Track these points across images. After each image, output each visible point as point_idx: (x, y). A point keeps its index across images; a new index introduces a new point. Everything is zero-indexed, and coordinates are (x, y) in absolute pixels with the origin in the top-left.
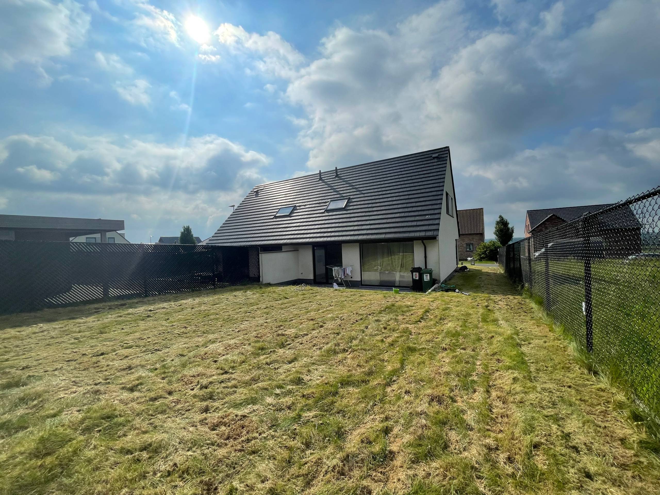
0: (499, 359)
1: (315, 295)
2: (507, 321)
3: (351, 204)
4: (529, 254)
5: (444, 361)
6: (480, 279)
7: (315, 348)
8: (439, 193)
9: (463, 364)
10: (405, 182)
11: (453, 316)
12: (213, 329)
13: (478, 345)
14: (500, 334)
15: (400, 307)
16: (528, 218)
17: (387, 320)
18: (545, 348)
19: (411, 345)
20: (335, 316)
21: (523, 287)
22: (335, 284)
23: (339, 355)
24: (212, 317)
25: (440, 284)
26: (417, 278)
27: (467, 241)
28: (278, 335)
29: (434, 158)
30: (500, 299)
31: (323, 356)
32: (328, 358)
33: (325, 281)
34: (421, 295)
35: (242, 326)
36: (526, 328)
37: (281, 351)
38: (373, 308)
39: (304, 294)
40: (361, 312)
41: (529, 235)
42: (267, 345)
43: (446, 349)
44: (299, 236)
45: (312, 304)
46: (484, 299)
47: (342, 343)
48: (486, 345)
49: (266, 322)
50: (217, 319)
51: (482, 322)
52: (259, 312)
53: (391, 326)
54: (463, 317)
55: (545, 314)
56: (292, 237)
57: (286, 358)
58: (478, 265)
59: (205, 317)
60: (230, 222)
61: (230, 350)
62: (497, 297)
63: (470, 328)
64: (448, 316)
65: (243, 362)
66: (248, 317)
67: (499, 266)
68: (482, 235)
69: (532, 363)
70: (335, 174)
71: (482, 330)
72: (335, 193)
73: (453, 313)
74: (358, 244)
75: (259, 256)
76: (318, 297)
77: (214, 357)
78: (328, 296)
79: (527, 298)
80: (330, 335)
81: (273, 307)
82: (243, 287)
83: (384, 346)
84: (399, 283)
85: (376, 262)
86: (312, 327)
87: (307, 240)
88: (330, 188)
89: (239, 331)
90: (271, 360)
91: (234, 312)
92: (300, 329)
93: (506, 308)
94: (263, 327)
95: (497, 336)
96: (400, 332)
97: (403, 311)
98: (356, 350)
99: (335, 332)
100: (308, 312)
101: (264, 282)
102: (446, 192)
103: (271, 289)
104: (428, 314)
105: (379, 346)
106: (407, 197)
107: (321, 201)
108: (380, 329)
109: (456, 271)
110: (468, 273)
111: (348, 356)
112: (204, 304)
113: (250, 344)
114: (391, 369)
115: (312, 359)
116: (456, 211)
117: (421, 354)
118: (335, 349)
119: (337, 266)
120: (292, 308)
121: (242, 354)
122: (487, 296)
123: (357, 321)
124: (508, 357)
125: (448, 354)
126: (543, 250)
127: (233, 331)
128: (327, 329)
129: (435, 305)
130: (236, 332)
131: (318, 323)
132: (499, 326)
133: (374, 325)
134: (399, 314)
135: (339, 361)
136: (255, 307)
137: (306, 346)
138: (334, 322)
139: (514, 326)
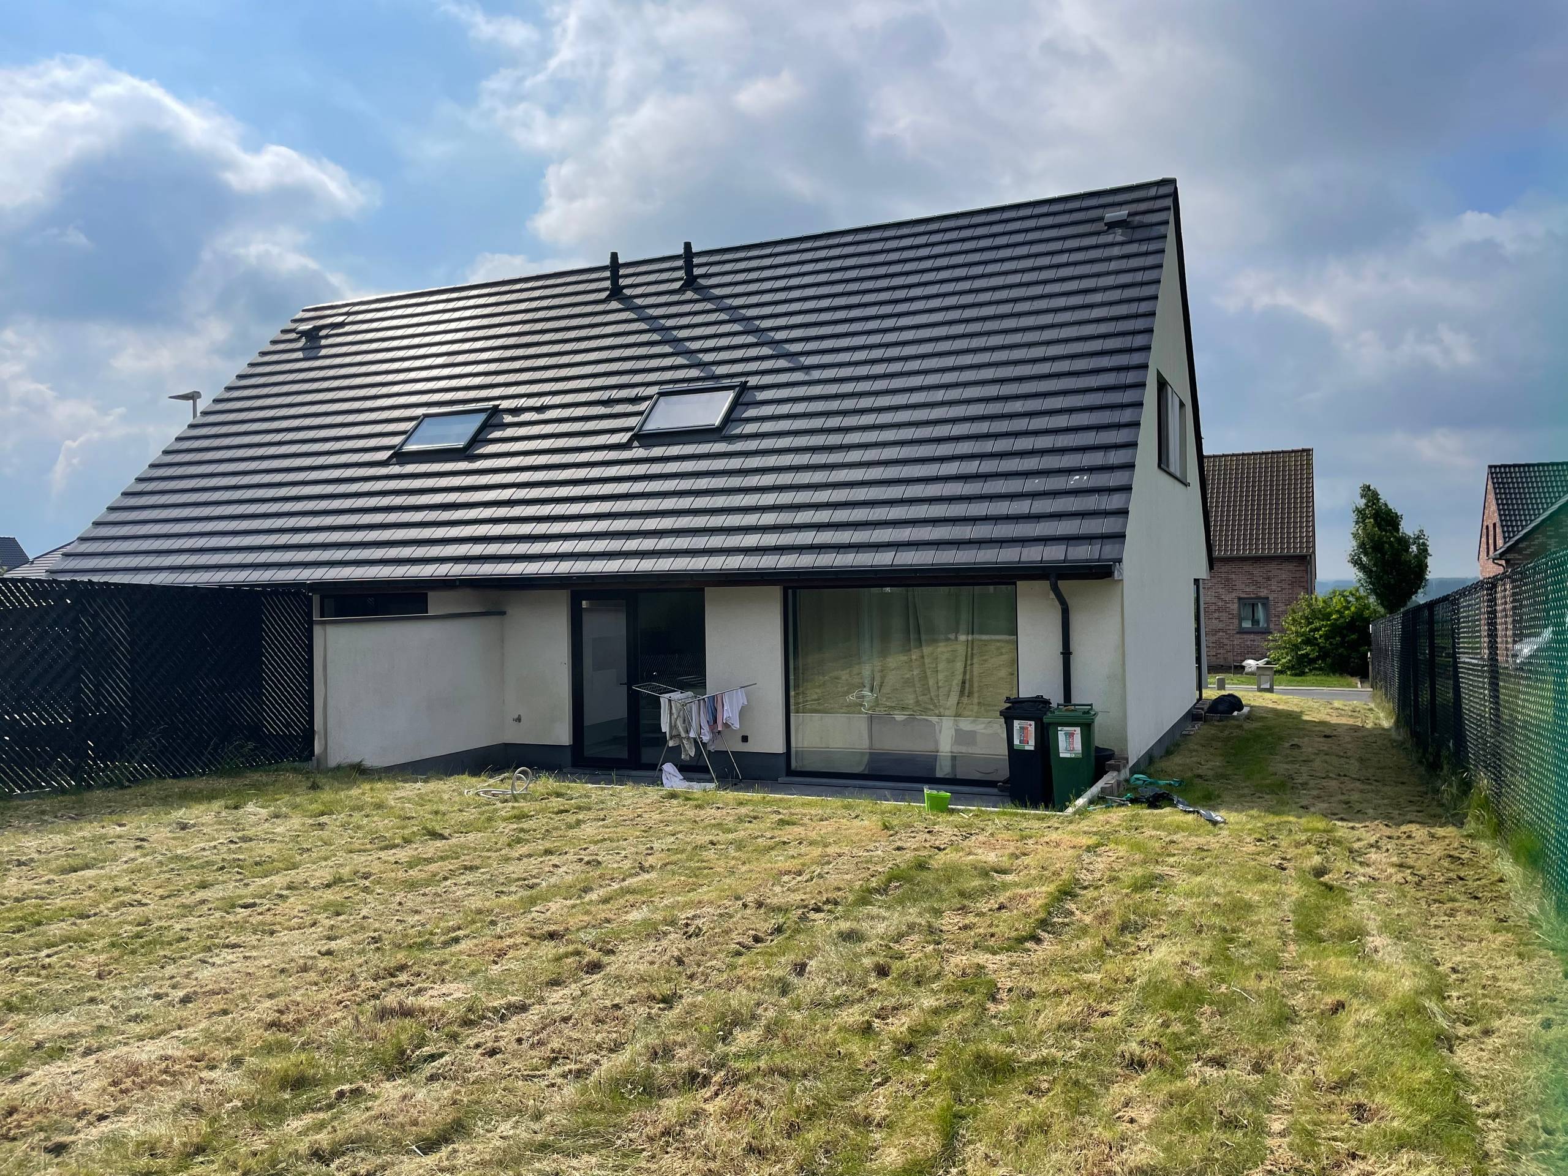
0: (1360, 1106)
1: (571, 818)
2: (1400, 935)
3: (751, 412)
4: (1493, 647)
5: (1132, 1121)
6: (1296, 752)
7: (556, 1070)
8: (1131, 377)
9: (1213, 1133)
10: (989, 326)
11: (1178, 913)
12: (58, 986)
13: (1277, 1043)
14: (1370, 994)
15: (952, 873)
16: (1491, 497)
17: (893, 931)
18: (1546, 1050)
19: (993, 1047)
20: (658, 916)
21: (1466, 787)
22: (668, 767)
23: (667, 1102)
24: (55, 930)
25: (1125, 773)
26: (1030, 746)
27: (1243, 584)
28: (383, 1014)
29: (1112, 225)
30: (1373, 840)
31: (590, 1107)
32: (614, 1119)
33: (624, 755)
34: (1041, 819)
35: (205, 974)
36: (1476, 966)
37: (391, 1091)
38: (833, 879)
39: (521, 817)
40: (777, 896)
41: (1493, 570)
42: (323, 1060)
43: (1142, 1064)
44: (507, 549)
45: (555, 860)
46: (1309, 841)
47: (683, 1045)
48: (1310, 1044)
49: (329, 953)
50: (80, 940)
51: (1298, 939)
52: (295, 904)
53: (910, 962)
54: (1217, 921)
55: (1549, 904)
56: (478, 549)
57: (415, 1123)
58: (1285, 692)
59: (20, 929)
60: (170, 472)
61: (138, 1094)
62: (1364, 833)
63: (1247, 969)
64: (1154, 915)
65: (200, 1150)
66: (240, 927)
67: (1373, 697)
68: (1305, 561)
69: (1495, 1116)
70: (681, 274)
71: (1297, 976)
72: (680, 360)
73: (1175, 902)
74: (777, 591)
75: (311, 639)
76: (589, 830)
77: (55, 1127)
78: (635, 821)
79: (1483, 837)
80: (629, 1009)
81: (366, 876)
82: (223, 783)
83: (873, 1054)
84: (954, 767)
85: (855, 670)
86: (549, 970)
87: (548, 568)
88: (656, 337)
89: (186, 1000)
90: (340, 1135)
91: (169, 907)
92: (490, 982)
93: (1399, 877)
94: (312, 976)
95: (1355, 1003)
96: (949, 990)
97: (962, 894)
98: (747, 1078)
99: (654, 991)
100: (533, 901)
101: (332, 762)
102: (1159, 373)
103: (363, 792)
104: (1072, 906)
105: (850, 1055)
106: (992, 391)
107: (615, 394)
108: (859, 974)
109: (1193, 716)
110: (1247, 726)
111: (710, 1107)
112: (20, 864)
113: (237, 1061)
114: (900, 1161)
115: (536, 1126)
116: (1201, 457)
117: (1034, 1091)
118: (649, 1075)
119: (683, 687)
120: (462, 880)
121: (197, 1110)
122: (1321, 825)
123: (757, 939)
124: (1400, 1093)
125: (1149, 1085)
126: (1547, 634)
127: (158, 997)
128: (618, 978)
129: (1100, 864)
130: (171, 1004)
131: (577, 953)
132: (1367, 958)
133: (833, 957)
134: (944, 906)
135: (666, 1133)
136: (279, 881)
137: (516, 1064)
138: (652, 944)
139: (1426, 957)
